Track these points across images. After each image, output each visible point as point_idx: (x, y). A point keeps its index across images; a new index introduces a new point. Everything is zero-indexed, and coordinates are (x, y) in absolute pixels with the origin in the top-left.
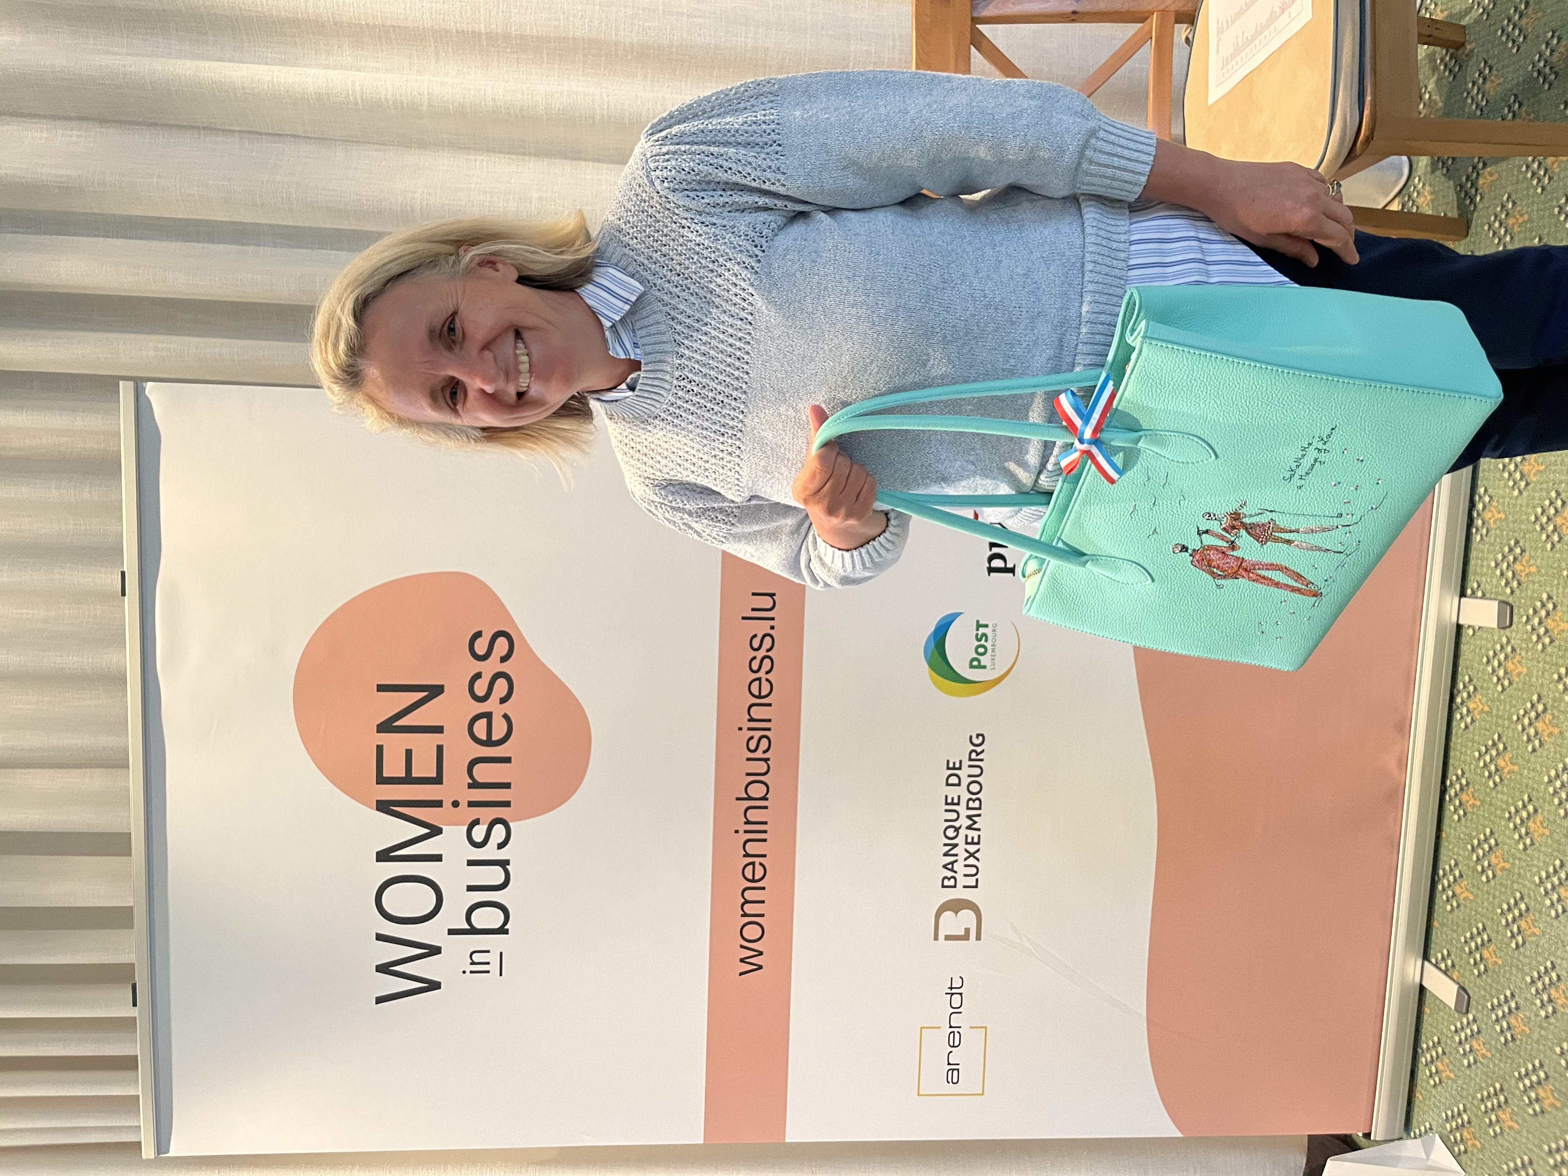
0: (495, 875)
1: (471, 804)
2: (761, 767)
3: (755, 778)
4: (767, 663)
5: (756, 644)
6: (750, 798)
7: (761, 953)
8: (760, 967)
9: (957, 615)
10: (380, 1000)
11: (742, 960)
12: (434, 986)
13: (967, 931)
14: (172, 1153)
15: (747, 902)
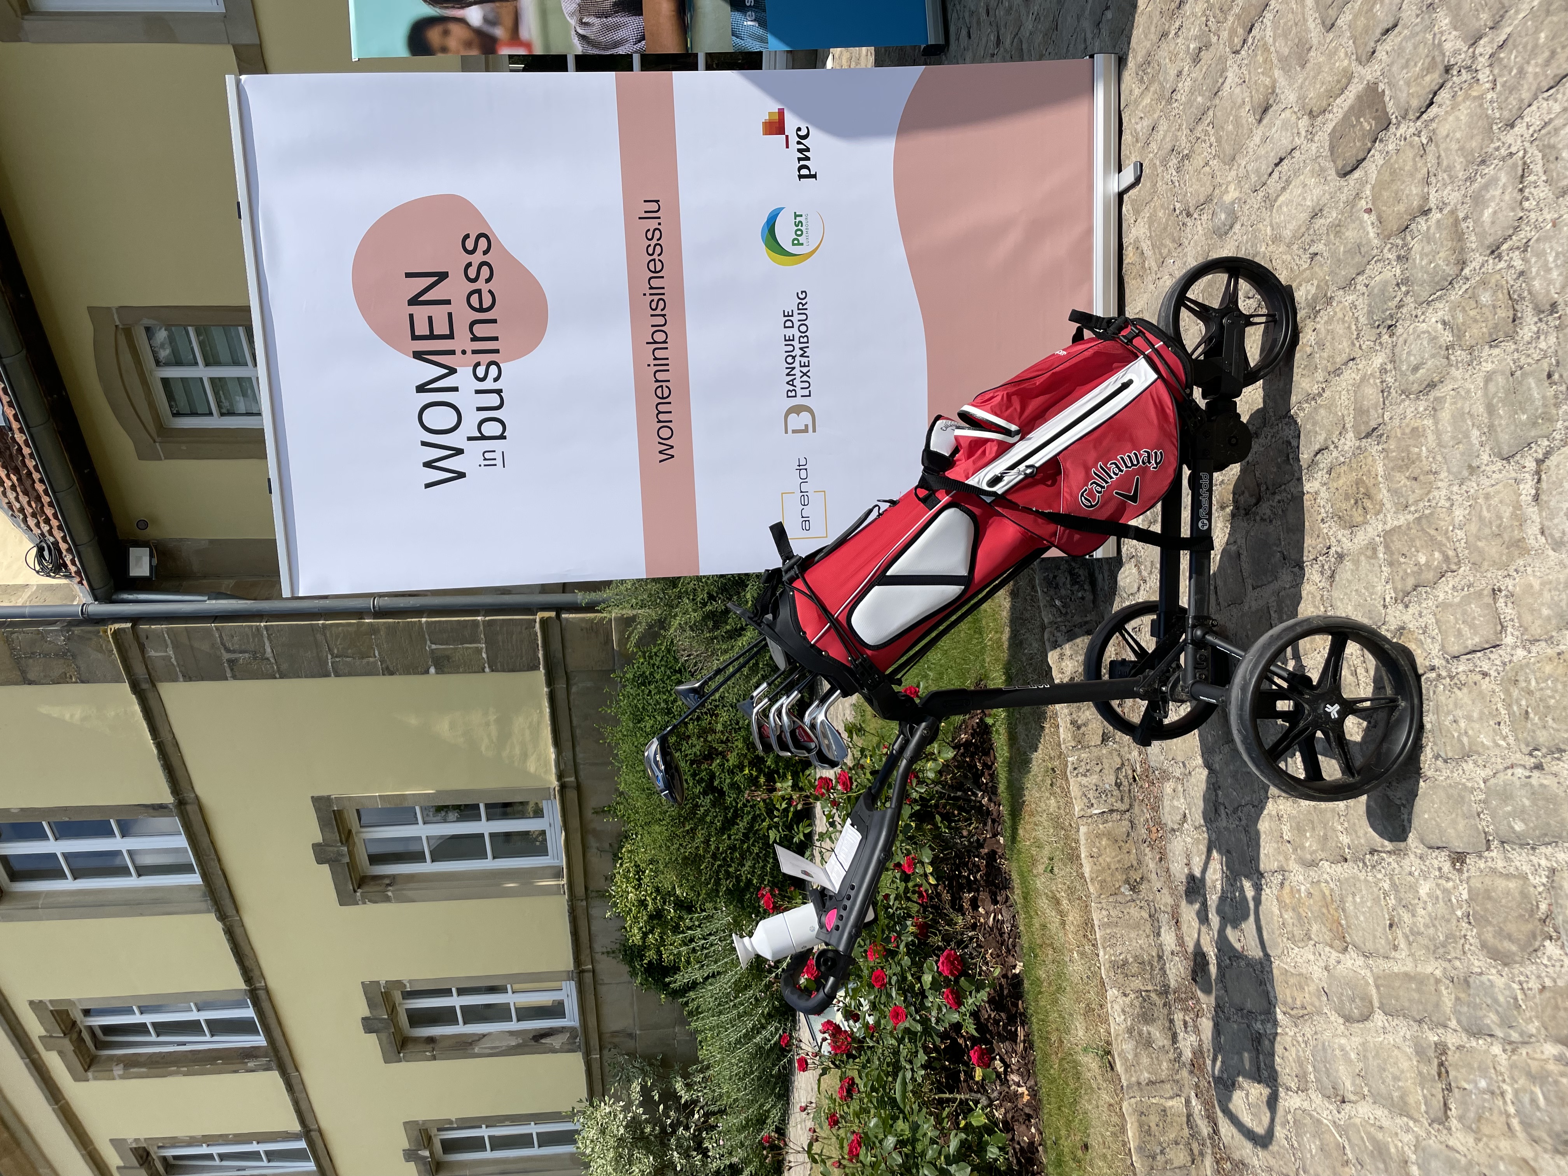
0: (494, 400)
1: (474, 352)
2: (661, 321)
3: (658, 328)
4: (658, 248)
5: (650, 236)
6: (655, 342)
7: (672, 447)
8: (673, 456)
9: (780, 209)
10: (428, 486)
11: (660, 452)
12: (461, 475)
13: (806, 426)
15: (660, 412)
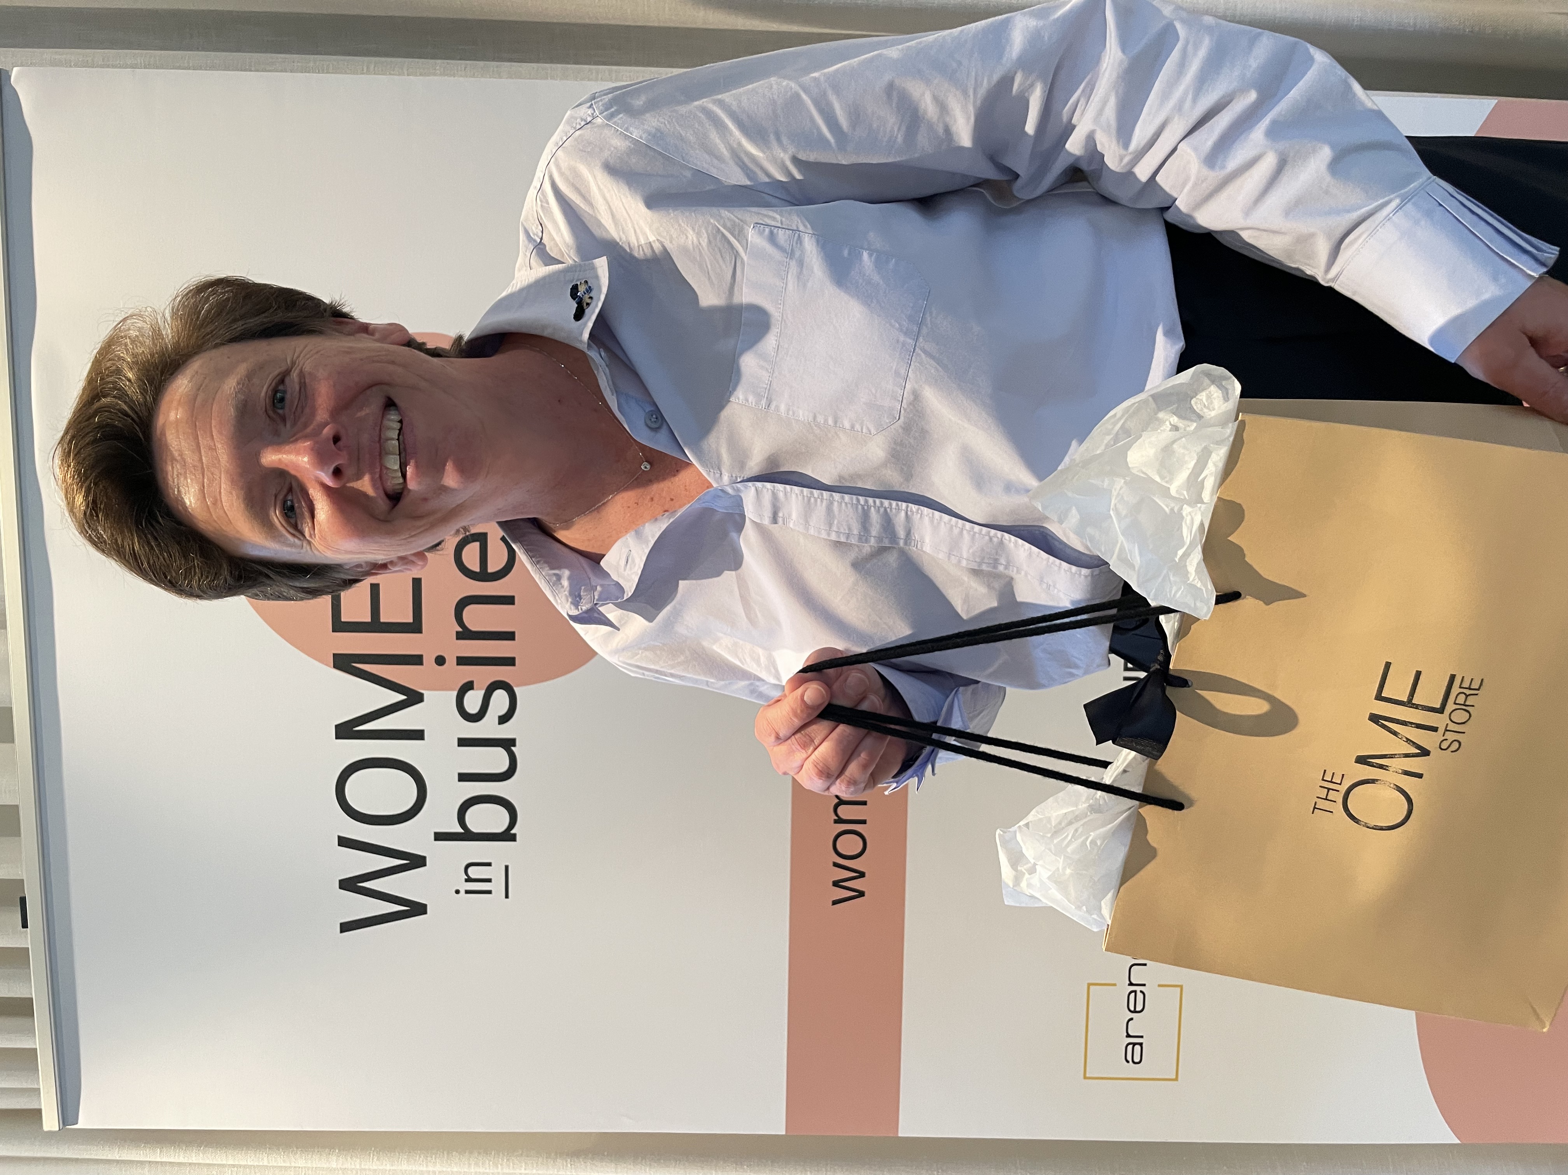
0: (497, 761)
1: (462, 661)
7: (862, 875)
8: (861, 894)
10: (346, 927)
11: (836, 884)
12: (417, 909)
14: (83, 1123)
